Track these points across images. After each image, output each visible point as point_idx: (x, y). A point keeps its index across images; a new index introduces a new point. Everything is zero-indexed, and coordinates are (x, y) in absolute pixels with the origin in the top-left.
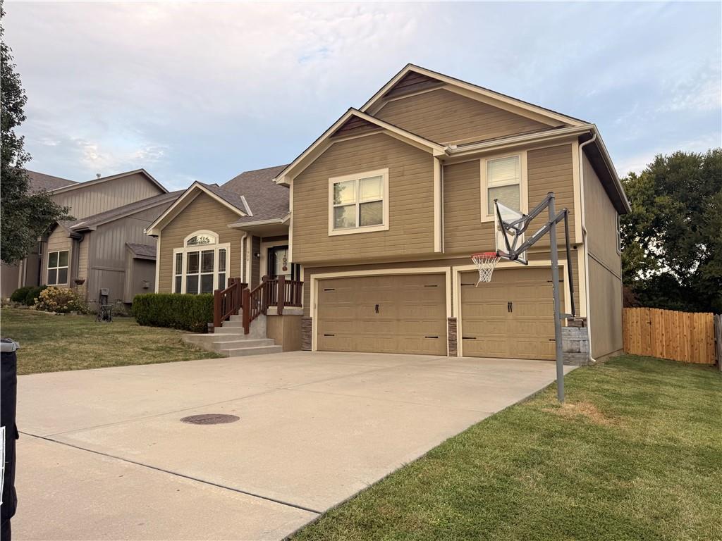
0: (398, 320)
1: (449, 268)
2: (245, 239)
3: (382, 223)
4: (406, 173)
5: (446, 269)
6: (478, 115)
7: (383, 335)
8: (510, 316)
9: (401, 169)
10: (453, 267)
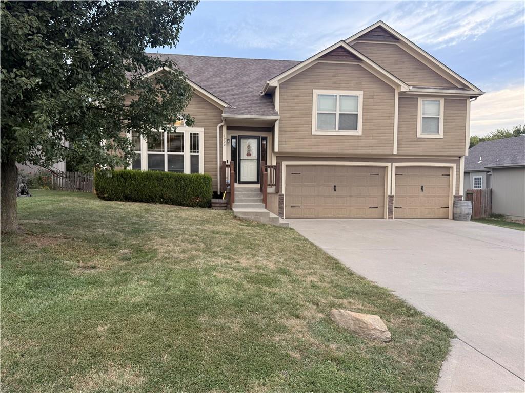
0: (351, 196)
1: (390, 164)
2: (221, 127)
3: (357, 129)
4: (375, 97)
5: (389, 164)
6: (417, 68)
7: (339, 206)
8: (422, 194)
9: (372, 94)
10: (393, 164)
